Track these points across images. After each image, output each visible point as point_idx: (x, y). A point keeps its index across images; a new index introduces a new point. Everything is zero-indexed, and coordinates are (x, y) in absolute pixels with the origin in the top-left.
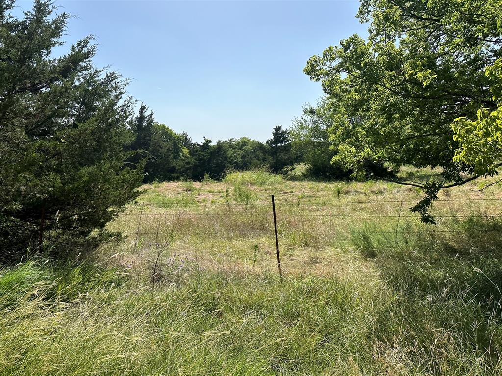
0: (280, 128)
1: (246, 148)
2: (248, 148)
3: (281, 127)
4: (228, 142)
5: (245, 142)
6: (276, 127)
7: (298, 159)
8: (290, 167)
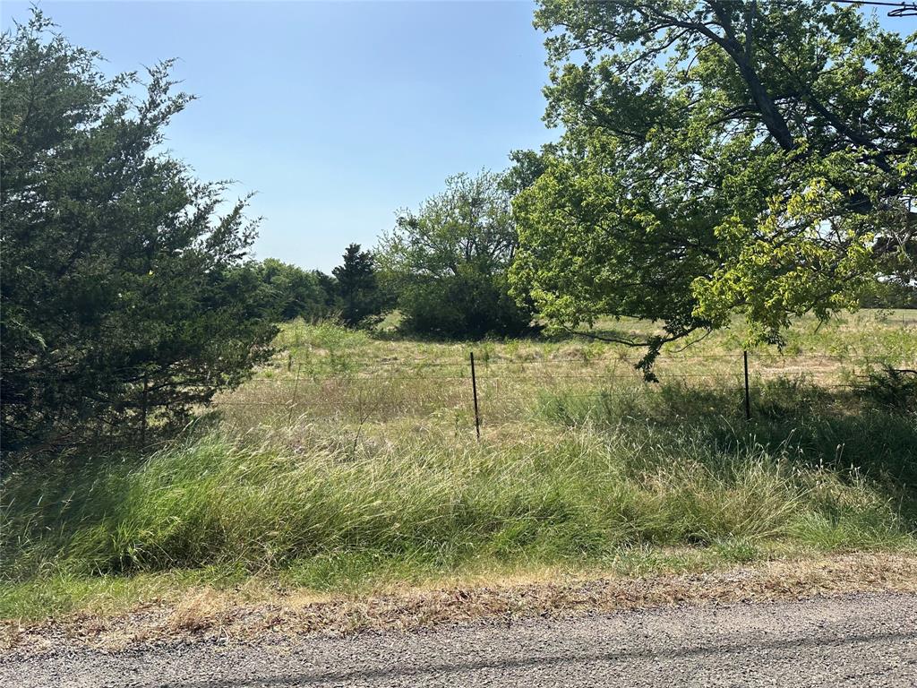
0: (357, 248)
1: (277, 280)
2: (281, 279)
3: (359, 246)
4: (243, 267)
5: (274, 269)
6: (351, 246)
7: (390, 303)
8: (374, 317)
